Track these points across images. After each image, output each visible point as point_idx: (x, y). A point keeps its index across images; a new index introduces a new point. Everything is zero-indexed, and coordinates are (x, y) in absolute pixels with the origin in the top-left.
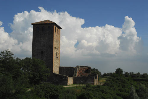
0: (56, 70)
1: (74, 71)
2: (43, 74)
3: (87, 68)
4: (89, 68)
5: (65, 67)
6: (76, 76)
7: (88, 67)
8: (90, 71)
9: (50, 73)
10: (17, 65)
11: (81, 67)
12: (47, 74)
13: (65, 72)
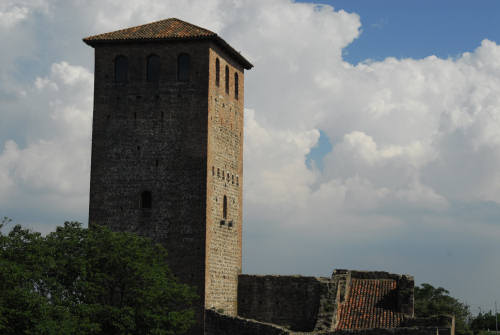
0: (220, 296)
1: (323, 301)
2: (157, 317)
3: (393, 285)
4: (404, 282)
5: (271, 278)
6: (334, 327)
7: (395, 277)
8: (407, 298)
9: (191, 312)
10: (14, 266)
11: (357, 275)
12: (175, 317)
13: (270, 304)
